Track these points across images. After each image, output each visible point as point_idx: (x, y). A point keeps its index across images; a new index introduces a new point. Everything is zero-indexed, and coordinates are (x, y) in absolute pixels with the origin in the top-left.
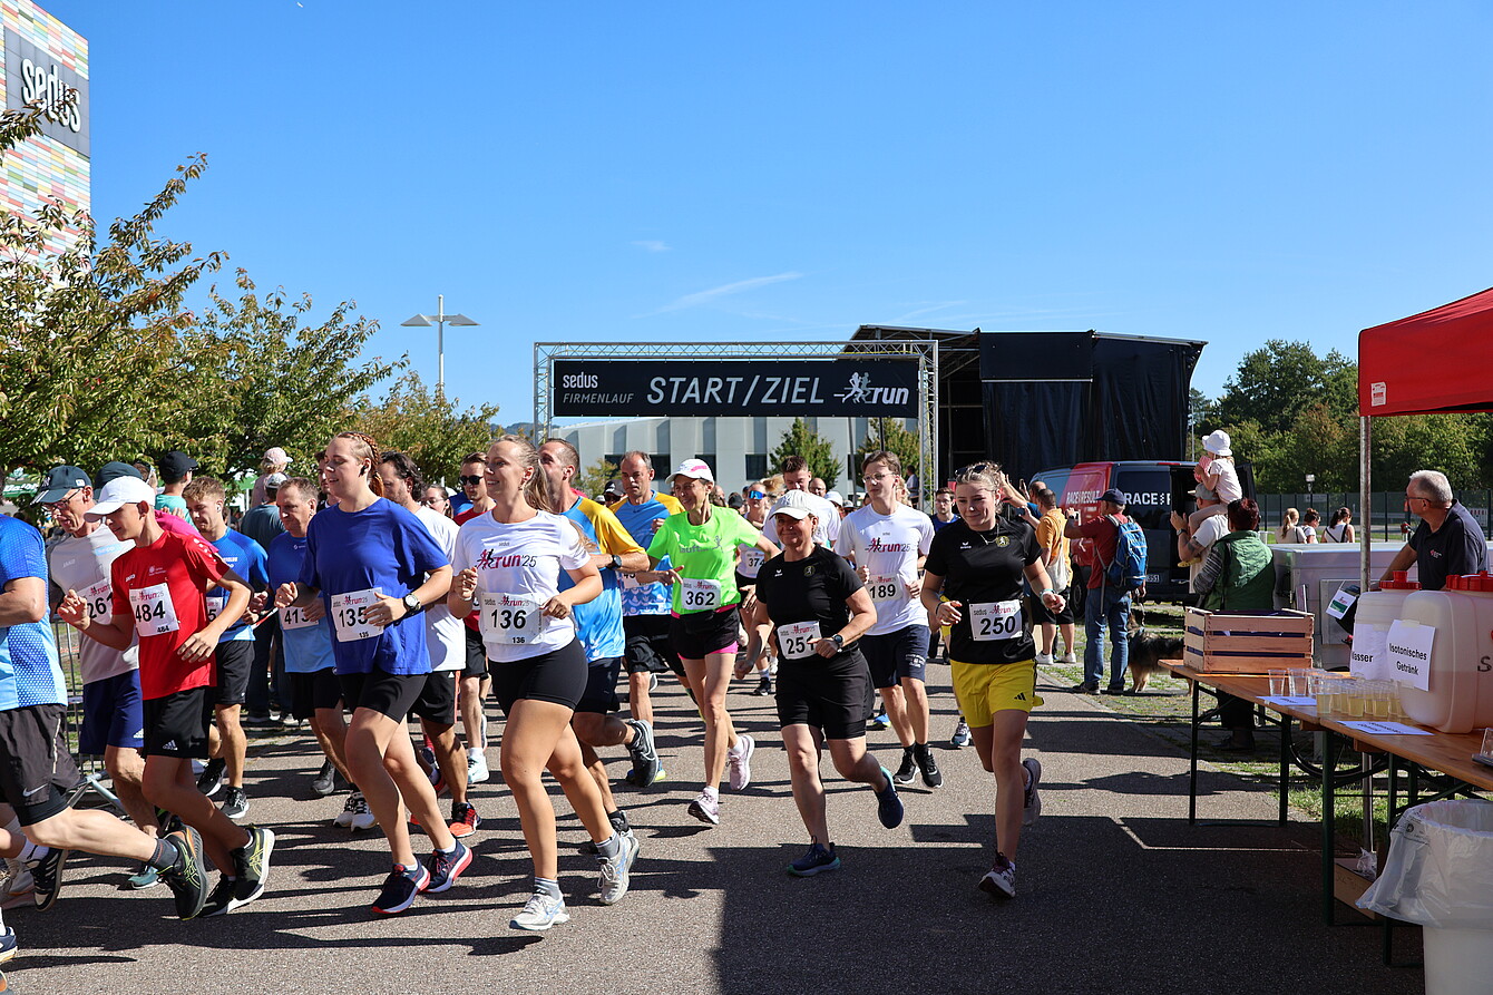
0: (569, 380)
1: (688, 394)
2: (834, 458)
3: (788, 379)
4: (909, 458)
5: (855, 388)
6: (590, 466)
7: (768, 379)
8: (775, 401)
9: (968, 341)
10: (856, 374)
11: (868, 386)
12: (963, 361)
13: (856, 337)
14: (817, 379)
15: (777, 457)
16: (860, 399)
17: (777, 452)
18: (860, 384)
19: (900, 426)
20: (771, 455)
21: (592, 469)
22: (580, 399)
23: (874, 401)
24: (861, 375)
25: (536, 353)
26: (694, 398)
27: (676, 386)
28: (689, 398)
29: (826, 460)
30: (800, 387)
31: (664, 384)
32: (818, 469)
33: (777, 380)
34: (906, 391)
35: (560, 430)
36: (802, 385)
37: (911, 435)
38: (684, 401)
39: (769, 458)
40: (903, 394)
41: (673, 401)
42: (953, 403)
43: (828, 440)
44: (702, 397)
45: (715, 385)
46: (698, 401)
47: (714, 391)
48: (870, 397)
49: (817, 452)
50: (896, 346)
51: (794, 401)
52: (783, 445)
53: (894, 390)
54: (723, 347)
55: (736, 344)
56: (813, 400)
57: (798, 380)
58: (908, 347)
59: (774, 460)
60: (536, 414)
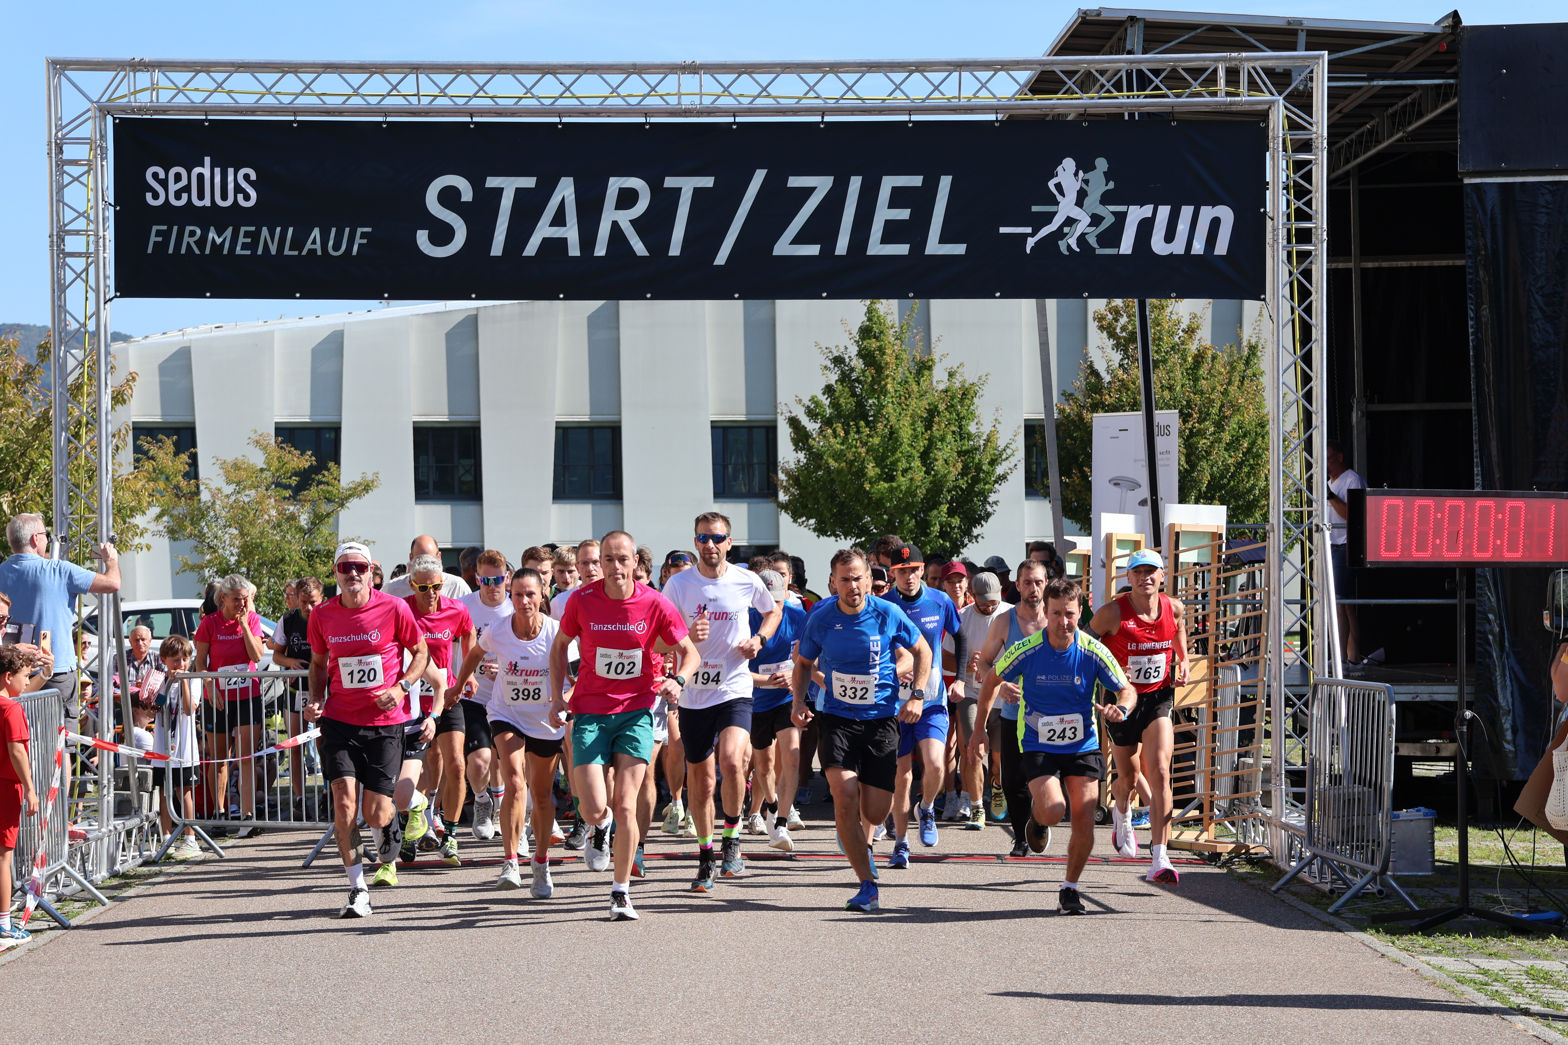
0: (164, 183)
1: (544, 230)
2: (986, 429)
3: (855, 183)
4: (1219, 426)
5: (1066, 207)
6: (230, 459)
7: (795, 182)
8: (813, 250)
9: (1423, 54)
10: (1069, 164)
11: (1106, 199)
12: (1399, 120)
13: (1067, 46)
14: (945, 183)
15: (812, 426)
16: (1082, 239)
17: (812, 414)
18: (1082, 195)
19: (1191, 331)
20: (794, 422)
21: (236, 467)
22: (201, 243)
23: (1126, 246)
24: (1085, 165)
25: (53, 96)
26: (563, 241)
27: (507, 203)
28: (545, 241)
29: (962, 435)
30: (891, 205)
31: (467, 195)
32: (939, 465)
33: (822, 184)
34: (1226, 214)
35: (132, 349)
36: (898, 198)
37: (1223, 358)
38: (531, 249)
39: (784, 433)
40: (1215, 223)
41: (497, 249)
42: (1366, 252)
43: (968, 376)
44: (588, 238)
45: (627, 199)
46: (574, 251)
47: (625, 218)
48: (1113, 236)
49: (933, 412)
50: (1196, 72)
51: (876, 247)
52: (829, 390)
53: (1187, 212)
54: (653, 79)
55: (693, 69)
56: (934, 247)
57: (888, 183)
58: (1233, 75)
59: (801, 437)
60: (59, 288)
